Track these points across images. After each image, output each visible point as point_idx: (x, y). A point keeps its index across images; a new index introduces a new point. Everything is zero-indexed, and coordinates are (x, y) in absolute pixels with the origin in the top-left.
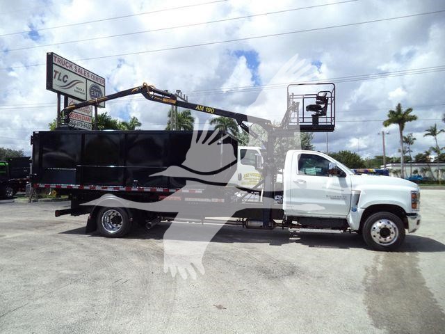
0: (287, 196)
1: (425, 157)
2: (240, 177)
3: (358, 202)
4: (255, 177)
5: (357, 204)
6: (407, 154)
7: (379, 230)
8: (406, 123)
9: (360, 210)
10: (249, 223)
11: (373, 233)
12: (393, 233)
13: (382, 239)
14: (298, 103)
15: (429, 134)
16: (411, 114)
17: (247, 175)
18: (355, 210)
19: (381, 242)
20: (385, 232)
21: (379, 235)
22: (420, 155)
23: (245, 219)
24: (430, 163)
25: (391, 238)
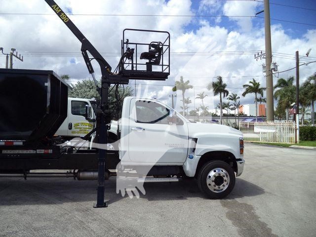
1: (196, 112)
2: (70, 127)
3: (194, 149)
4: (85, 127)
5: (193, 151)
7: (214, 179)
8: (186, 90)
9: (197, 158)
10: (81, 174)
11: (208, 181)
12: (226, 181)
13: (217, 187)
14: (133, 50)
15: (198, 98)
16: (189, 84)
17: (77, 125)
18: (192, 157)
19: (215, 190)
20: (219, 180)
21: (214, 183)
22: (194, 111)
23: (76, 171)
24: (198, 116)
25: (224, 186)
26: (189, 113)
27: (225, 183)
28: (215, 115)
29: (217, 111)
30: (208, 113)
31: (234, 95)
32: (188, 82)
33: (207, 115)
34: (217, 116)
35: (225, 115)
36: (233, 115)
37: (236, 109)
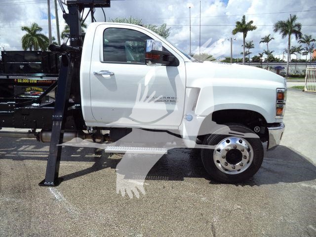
0: (85, 98)
1: (259, 58)
3: (194, 106)
5: (193, 109)
6: (247, 57)
7: (225, 153)
8: (248, 32)
9: (198, 119)
11: (216, 156)
12: (245, 157)
15: (263, 42)
16: (253, 25)
18: (190, 119)
19: (226, 170)
22: (256, 57)
23: (38, 130)
24: (261, 62)
25: (241, 165)
26: (251, 60)
27: (244, 161)
28: (281, 61)
29: (284, 57)
30: (274, 58)
31: (307, 37)
32: (252, 22)
33: (272, 61)
34: (284, 62)
35: (293, 61)
36: (304, 61)
37: (309, 54)
